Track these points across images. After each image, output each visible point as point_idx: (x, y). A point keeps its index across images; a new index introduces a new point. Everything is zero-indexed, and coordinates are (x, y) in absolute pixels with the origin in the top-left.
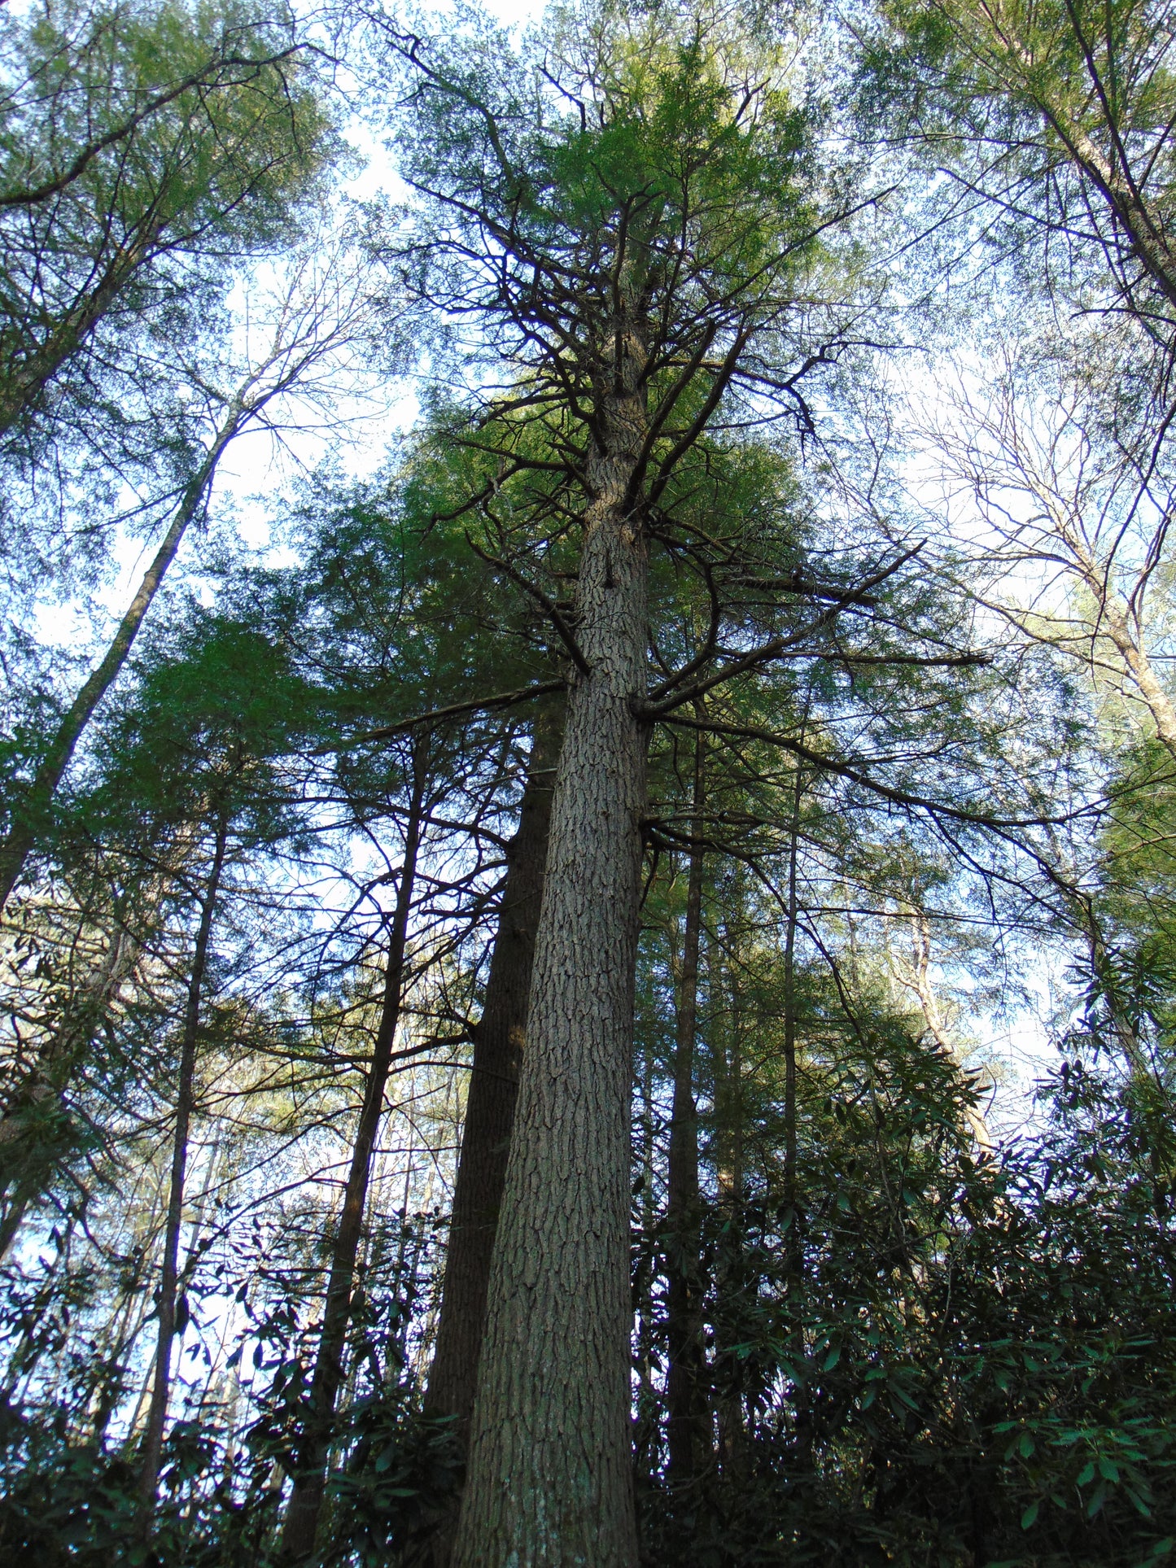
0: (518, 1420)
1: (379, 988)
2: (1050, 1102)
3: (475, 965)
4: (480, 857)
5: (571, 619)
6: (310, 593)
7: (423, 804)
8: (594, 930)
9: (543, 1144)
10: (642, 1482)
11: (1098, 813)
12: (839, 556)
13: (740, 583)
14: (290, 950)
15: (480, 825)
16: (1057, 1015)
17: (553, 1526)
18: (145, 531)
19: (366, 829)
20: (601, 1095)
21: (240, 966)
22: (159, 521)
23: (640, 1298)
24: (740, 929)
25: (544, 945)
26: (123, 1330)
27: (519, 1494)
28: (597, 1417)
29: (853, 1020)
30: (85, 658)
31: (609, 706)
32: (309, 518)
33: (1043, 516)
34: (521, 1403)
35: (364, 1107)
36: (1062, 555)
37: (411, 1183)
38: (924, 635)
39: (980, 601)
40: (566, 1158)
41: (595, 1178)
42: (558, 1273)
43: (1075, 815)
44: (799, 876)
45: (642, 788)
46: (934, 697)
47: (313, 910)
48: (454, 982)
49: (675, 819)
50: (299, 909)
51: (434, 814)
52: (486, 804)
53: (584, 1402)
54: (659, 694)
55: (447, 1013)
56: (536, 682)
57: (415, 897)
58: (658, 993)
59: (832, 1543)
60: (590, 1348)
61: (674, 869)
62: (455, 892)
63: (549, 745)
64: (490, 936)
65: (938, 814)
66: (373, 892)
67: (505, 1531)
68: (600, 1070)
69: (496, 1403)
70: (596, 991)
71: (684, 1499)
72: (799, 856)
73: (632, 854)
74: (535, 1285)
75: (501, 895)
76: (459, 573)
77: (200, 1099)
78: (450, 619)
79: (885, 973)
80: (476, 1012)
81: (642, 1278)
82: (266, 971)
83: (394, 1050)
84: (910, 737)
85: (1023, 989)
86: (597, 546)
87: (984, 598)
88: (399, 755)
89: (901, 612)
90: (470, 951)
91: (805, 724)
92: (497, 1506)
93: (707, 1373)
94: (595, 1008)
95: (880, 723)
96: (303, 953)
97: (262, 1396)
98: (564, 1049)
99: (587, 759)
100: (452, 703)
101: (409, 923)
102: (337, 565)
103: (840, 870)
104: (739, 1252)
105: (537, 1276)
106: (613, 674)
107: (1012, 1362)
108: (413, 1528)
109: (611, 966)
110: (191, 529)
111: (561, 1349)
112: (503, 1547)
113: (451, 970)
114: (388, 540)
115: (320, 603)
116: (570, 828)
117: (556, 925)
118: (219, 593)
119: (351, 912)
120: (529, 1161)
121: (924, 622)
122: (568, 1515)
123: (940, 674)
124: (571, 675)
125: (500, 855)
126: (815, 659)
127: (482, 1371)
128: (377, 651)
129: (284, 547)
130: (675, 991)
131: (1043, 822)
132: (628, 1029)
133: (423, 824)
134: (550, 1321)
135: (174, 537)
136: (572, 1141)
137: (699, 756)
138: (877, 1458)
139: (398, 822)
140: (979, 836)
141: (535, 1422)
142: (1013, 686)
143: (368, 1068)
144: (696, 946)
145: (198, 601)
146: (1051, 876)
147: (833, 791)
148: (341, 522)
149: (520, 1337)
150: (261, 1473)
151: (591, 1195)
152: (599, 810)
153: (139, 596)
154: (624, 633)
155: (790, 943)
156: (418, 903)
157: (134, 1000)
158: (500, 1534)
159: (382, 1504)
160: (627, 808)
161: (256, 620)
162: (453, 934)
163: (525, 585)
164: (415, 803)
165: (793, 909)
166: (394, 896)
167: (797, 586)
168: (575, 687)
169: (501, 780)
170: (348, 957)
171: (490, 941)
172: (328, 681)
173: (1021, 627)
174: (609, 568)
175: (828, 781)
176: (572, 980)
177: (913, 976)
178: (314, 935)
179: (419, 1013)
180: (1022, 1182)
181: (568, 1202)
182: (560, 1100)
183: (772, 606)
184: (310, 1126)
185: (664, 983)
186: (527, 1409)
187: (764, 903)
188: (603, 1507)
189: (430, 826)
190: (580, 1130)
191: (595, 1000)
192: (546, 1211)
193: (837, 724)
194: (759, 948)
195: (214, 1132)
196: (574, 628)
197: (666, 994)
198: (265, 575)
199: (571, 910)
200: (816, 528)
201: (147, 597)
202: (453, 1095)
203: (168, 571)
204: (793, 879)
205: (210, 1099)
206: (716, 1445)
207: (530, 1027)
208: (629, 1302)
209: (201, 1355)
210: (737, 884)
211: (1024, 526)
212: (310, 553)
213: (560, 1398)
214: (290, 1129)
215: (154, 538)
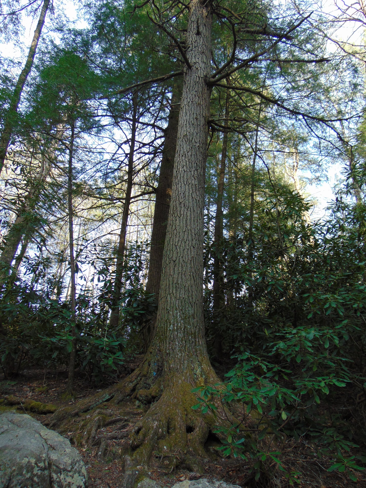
0: (172, 294)
1: (126, 178)
2: (330, 211)
3: (156, 170)
4: (156, 135)
5: (185, 48)
6: (94, 39)
7: (137, 117)
8: (193, 156)
9: (178, 221)
10: (206, 311)
11: (359, 117)
12: (280, 20)
13: (245, 31)
14: (97, 166)
15: (155, 124)
16: (336, 185)
17: (182, 319)
18: (32, 14)
19: (119, 126)
20: (195, 207)
21: (83, 170)
22: (36, 10)
23: (206, 265)
24: (238, 158)
25: (177, 162)
26: (60, 273)
27: (173, 312)
28: (194, 293)
29: (273, 186)
30: (19, 62)
31: (198, 80)
32: (90, 8)
33: (357, 3)
34: (173, 290)
35: (124, 213)
36: (361, 19)
37: (138, 236)
38: (308, 51)
39: (329, 39)
40: (184, 225)
41: (193, 231)
42: (182, 257)
43: (352, 117)
44: (258, 140)
45: (208, 110)
46: (309, 75)
47: (103, 153)
48: (149, 175)
49: (219, 120)
50: (99, 152)
51: (140, 121)
52: (157, 117)
53: (190, 290)
54: (214, 76)
55: (147, 185)
56: (173, 72)
57: (135, 148)
58: (212, 178)
59: (257, 324)
60: (192, 276)
61: (218, 137)
62: (148, 146)
63: (178, 95)
64: (160, 161)
65: (306, 118)
66: (122, 146)
67: (169, 320)
68: (194, 200)
69: (166, 290)
70: (193, 176)
71: (217, 314)
72: (259, 133)
73: (205, 132)
74: (176, 260)
75: (163, 147)
76: (145, 31)
77: (74, 211)
78: (142, 49)
79: (283, 172)
80: (156, 185)
81: (206, 259)
82: (91, 172)
83: (131, 196)
84: (299, 91)
85: (326, 176)
86: (194, 18)
87: (331, 37)
88: (128, 100)
89: (301, 42)
90: (154, 165)
91: (264, 86)
92: (167, 315)
93: (224, 284)
94: (193, 181)
95: (289, 86)
96: (102, 167)
97: (101, 289)
98: (183, 193)
99: (190, 99)
100: (145, 80)
101: (134, 156)
102: (102, 28)
103: (272, 138)
104: (235, 252)
105: (176, 258)
106: (199, 69)
107: (310, 279)
108: (144, 320)
109: (198, 168)
110: (48, 13)
111: (183, 277)
112: (169, 324)
113: (148, 172)
114: (119, 17)
115: (97, 43)
116: (185, 123)
117: (181, 155)
118: (62, 39)
119: (115, 153)
120: (174, 226)
121: (309, 46)
122: (186, 316)
123: (312, 66)
124: (185, 69)
125: (162, 134)
126: (268, 61)
127: (161, 282)
128: (118, 62)
129: (82, 20)
130: (218, 178)
131: (340, 120)
132: (203, 188)
133: (137, 124)
134: (180, 269)
135: (43, 16)
136: (186, 221)
137: (228, 99)
138: (270, 305)
139: (129, 123)
140: (319, 125)
141: (176, 295)
142: (337, 70)
143: (124, 201)
144: (224, 163)
145: (55, 42)
146: (341, 139)
147: (271, 111)
148: (102, 10)
149: (172, 274)
150: (102, 308)
151: (192, 235)
152: (194, 117)
153: (34, 40)
154: (203, 52)
155: (254, 162)
156: (136, 150)
157: (51, 182)
158: (168, 321)
159: (136, 314)
160: (203, 116)
161: (75, 50)
162: (148, 160)
163: (169, 34)
164: (134, 116)
165: (256, 151)
166: (129, 148)
167: (265, 32)
168: (186, 73)
169: (162, 109)
170: (116, 168)
171: (159, 162)
172: (103, 73)
173: (342, 49)
174: (198, 27)
175: (270, 107)
176: (186, 173)
177: (292, 173)
178: (104, 161)
179: (139, 185)
180: (319, 232)
181: (185, 238)
182: (182, 209)
183: (255, 41)
184: (108, 218)
185: (214, 175)
186: (174, 292)
187: (247, 149)
188: (195, 315)
189: (139, 124)
190: (189, 218)
191: (193, 178)
192: (179, 240)
193: (275, 86)
194: (244, 164)
195: (79, 221)
196: (186, 51)
197: (214, 179)
198: (77, 31)
199: (185, 150)
200: (273, 9)
201: (36, 40)
202: (150, 210)
203: (42, 30)
204: (256, 141)
205: (77, 211)
206: (226, 303)
207: (173, 187)
208: (203, 265)
209: (83, 279)
210: (238, 142)
211: (349, 7)
212: (92, 23)
213: (183, 289)
214: (102, 220)
215: (35, 16)
